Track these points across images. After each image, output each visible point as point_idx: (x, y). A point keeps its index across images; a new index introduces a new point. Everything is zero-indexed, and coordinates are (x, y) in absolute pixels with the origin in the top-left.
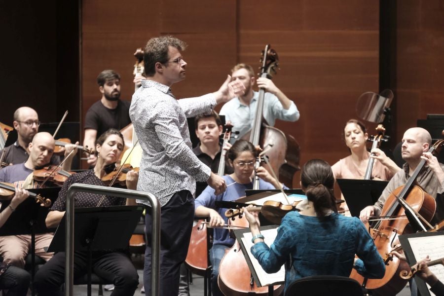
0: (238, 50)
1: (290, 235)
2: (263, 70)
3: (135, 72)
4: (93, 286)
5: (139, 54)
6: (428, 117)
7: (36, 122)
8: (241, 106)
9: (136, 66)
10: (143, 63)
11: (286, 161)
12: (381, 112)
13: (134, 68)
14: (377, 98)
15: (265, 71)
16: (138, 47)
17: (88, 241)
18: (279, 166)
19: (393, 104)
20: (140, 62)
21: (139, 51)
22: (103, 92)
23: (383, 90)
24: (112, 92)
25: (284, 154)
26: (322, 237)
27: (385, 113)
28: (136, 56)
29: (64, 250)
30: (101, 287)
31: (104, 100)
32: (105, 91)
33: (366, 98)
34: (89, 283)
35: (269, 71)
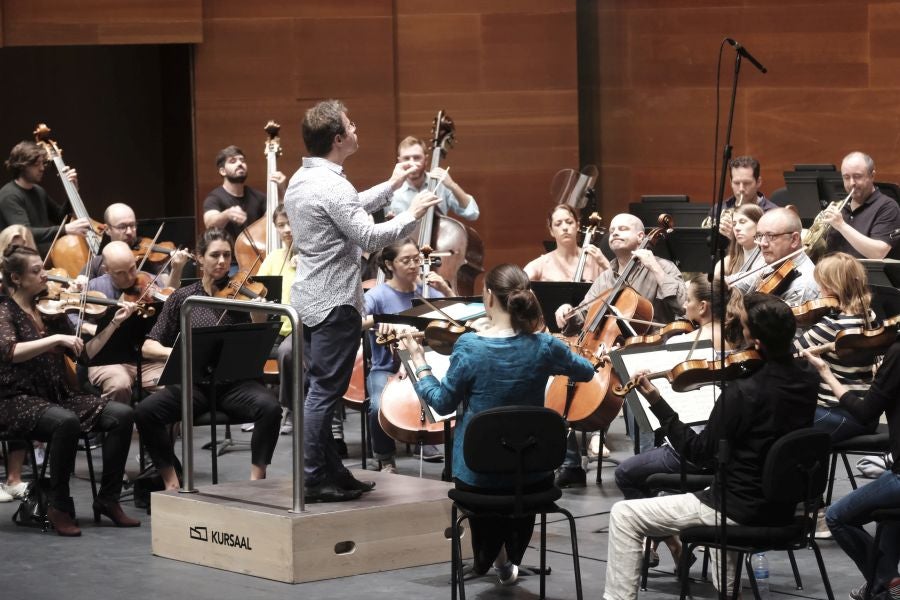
0: (397, 118)
1: (467, 363)
2: (436, 143)
3: (267, 151)
4: (218, 427)
5: (271, 128)
6: (644, 200)
7: (131, 225)
8: (409, 189)
9: (267, 144)
10: (277, 139)
11: (466, 262)
12: (582, 194)
13: (265, 146)
14: (577, 177)
15: (438, 145)
16: (270, 119)
17: (210, 370)
18: (458, 267)
19: (598, 184)
20: (272, 138)
21: (271, 124)
22: (224, 174)
23: (585, 166)
24: (236, 170)
25: (463, 253)
26: (508, 364)
27: (588, 196)
28: (267, 130)
29: (179, 381)
30: (228, 429)
31: (227, 186)
32: (227, 171)
33: (563, 177)
34: (213, 423)
35: (443, 144)
